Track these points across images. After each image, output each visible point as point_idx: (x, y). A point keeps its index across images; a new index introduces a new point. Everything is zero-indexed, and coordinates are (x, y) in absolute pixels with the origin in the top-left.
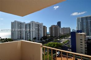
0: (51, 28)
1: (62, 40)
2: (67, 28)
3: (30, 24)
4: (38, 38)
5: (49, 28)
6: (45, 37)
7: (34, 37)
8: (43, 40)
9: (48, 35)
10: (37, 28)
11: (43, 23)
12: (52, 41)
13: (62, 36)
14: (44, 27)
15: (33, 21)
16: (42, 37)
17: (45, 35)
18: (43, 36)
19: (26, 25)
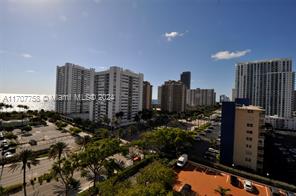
0: (164, 90)
1: (193, 122)
2: (206, 90)
3: (107, 75)
4: (129, 113)
5: (159, 88)
6: (147, 113)
7: (117, 111)
8: (142, 121)
9: (155, 106)
10: (127, 85)
11: (142, 75)
12: (166, 124)
13: (193, 112)
14: (146, 83)
15: (115, 68)
16: (140, 113)
17: (148, 108)
18: (141, 109)
19: (97, 76)
